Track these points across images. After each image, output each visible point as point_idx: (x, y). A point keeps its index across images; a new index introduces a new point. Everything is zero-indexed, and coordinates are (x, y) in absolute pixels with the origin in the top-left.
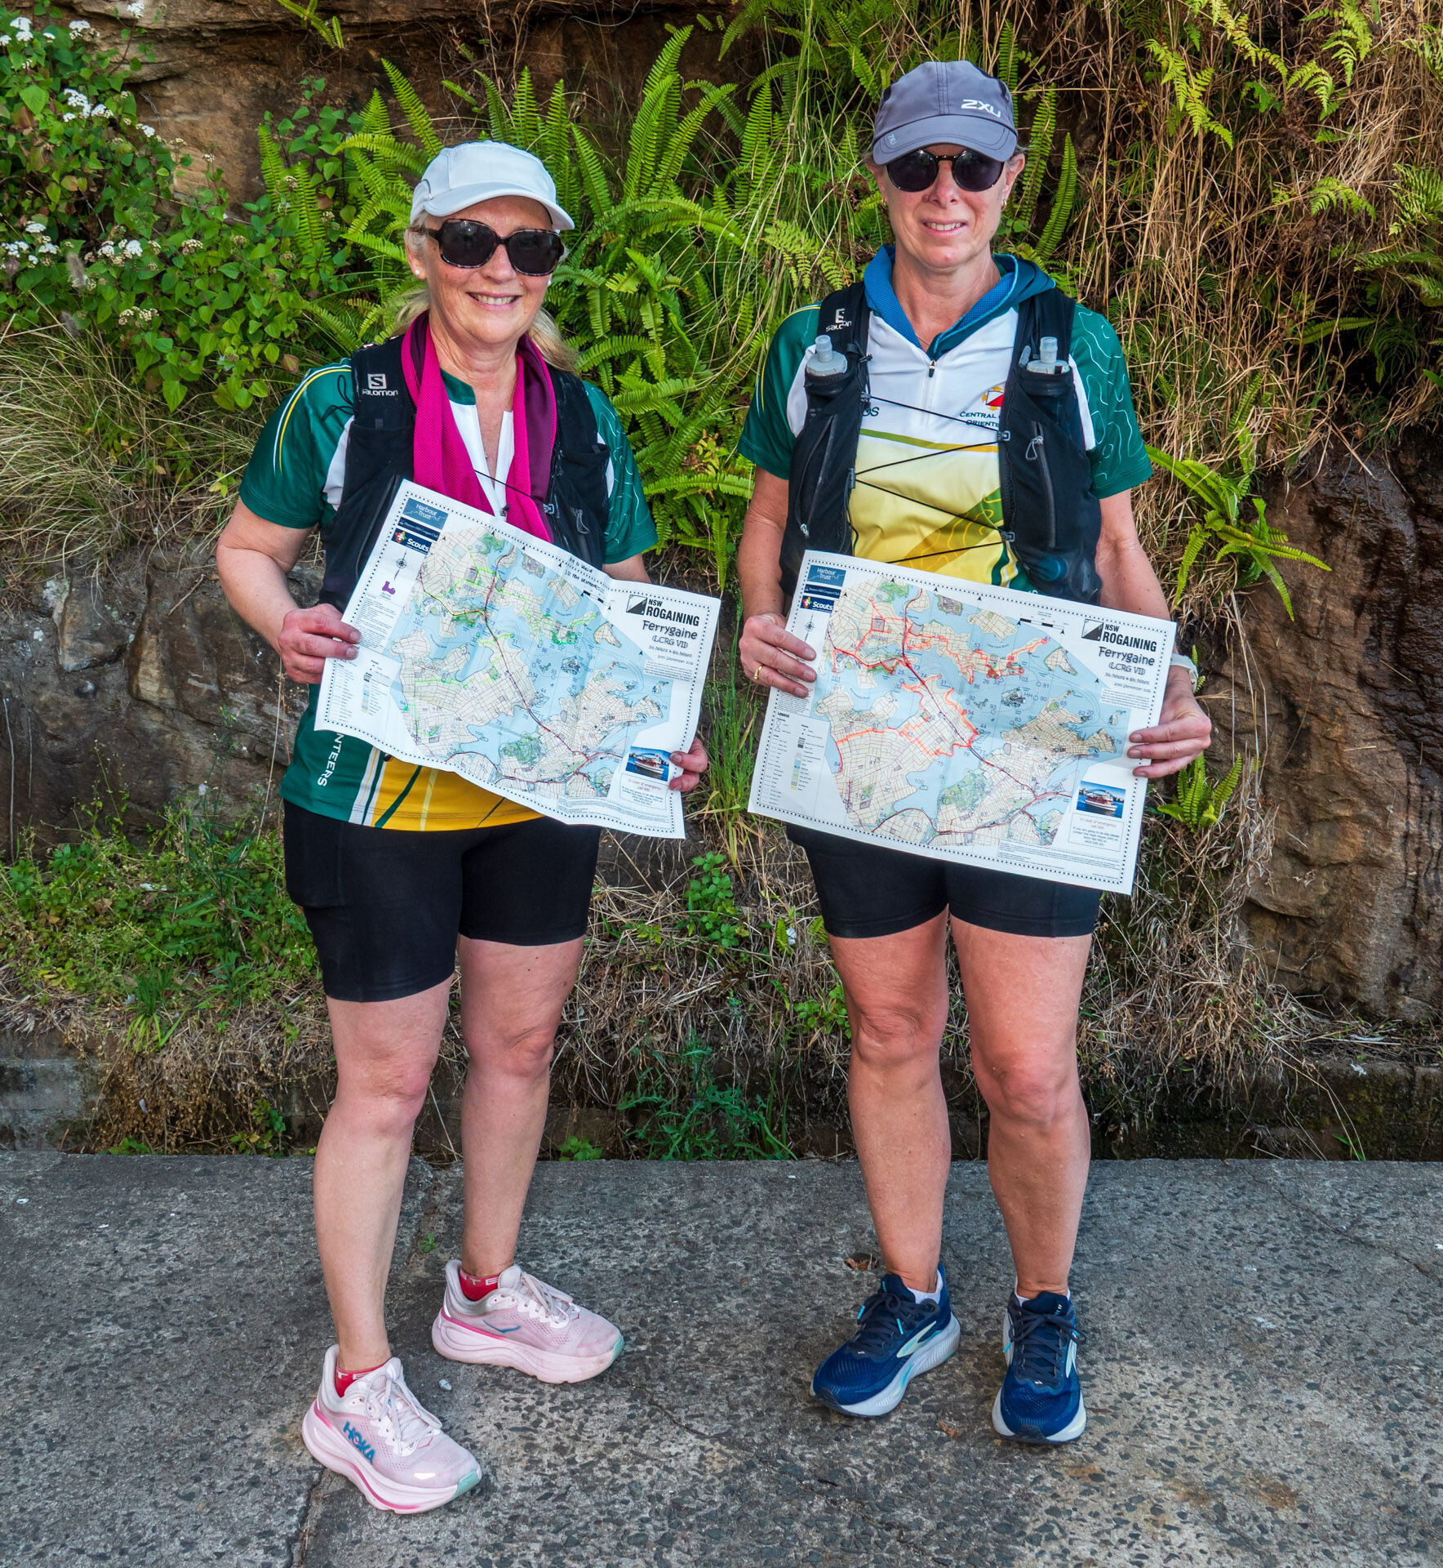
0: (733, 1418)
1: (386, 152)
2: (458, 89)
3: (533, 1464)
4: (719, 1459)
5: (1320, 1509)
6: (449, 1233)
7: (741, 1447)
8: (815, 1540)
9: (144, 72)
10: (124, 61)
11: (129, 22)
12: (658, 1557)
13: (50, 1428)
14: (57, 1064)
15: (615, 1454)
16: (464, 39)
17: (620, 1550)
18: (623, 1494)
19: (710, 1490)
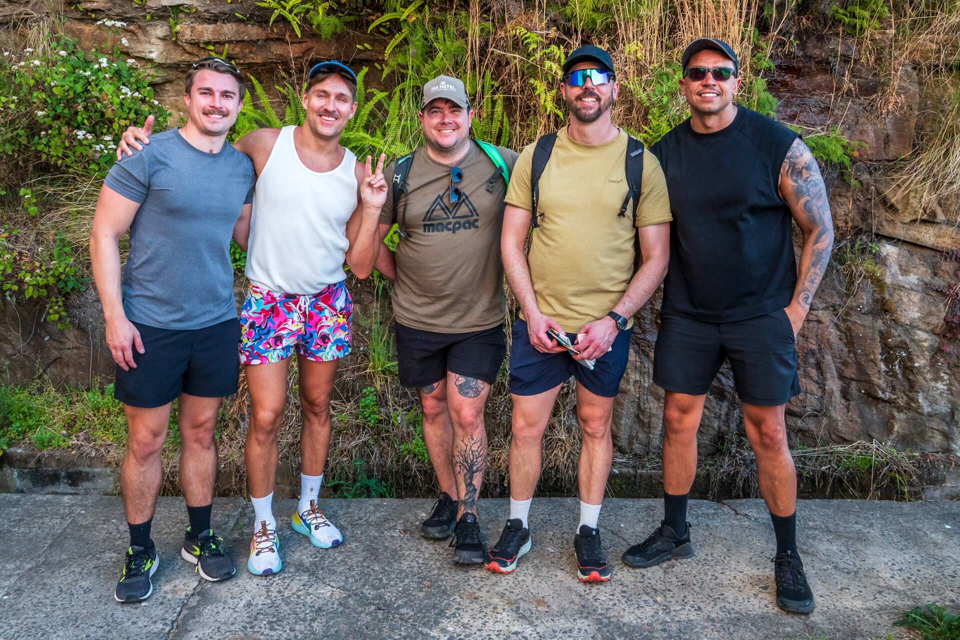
0: (346, 581)
1: (249, 113)
2: (281, 89)
3: (268, 597)
4: (338, 594)
5: (554, 607)
6: (249, 523)
7: (347, 590)
8: (369, 618)
9: (157, 80)
10: (149, 75)
11: (151, 60)
12: (310, 625)
13: (85, 587)
14: (104, 470)
15: (299, 593)
16: (284, 70)
17: (296, 623)
18: (300, 606)
19: (333, 604)
